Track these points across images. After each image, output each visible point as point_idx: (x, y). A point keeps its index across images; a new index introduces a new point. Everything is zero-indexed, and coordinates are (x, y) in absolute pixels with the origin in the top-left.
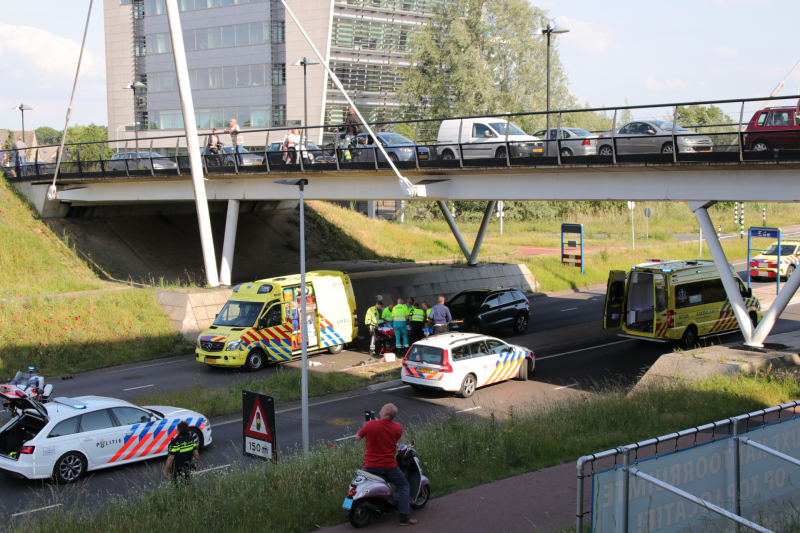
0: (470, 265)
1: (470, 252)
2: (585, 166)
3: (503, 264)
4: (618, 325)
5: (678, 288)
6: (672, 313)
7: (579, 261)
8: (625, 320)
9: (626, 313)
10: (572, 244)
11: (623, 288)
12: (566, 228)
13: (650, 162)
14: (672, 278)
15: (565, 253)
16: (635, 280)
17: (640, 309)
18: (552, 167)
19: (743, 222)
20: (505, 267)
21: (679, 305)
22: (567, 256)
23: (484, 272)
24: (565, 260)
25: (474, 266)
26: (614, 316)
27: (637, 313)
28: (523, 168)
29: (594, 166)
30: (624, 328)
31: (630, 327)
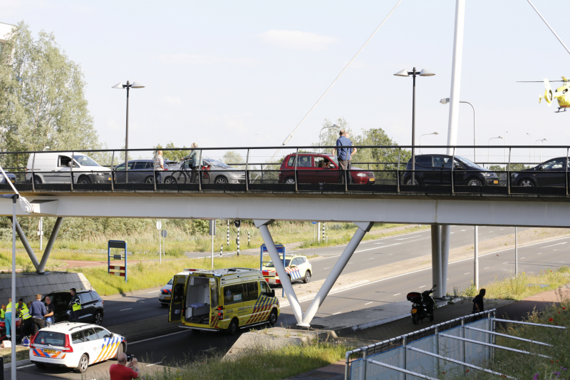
0: (39, 273)
1: (39, 262)
2: (177, 192)
3: (66, 273)
4: (179, 319)
5: (226, 289)
6: (221, 308)
7: (123, 271)
8: (184, 315)
9: (185, 309)
10: (117, 257)
11: (183, 289)
12: (112, 244)
13: (228, 190)
14: (221, 281)
15: (111, 265)
16: (192, 283)
17: (196, 306)
18: (149, 192)
19: (239, 242)
20: (67, 275)
21: (227, 302)
22: (113, 267)
23: (52, 279)
24: (111, 270)
25: (43, 274)
26: (176, 312)
27: (193, 308)
28: (125, 191)
29: (184, 192)
30: (183, 321)
31: (188, 320)
